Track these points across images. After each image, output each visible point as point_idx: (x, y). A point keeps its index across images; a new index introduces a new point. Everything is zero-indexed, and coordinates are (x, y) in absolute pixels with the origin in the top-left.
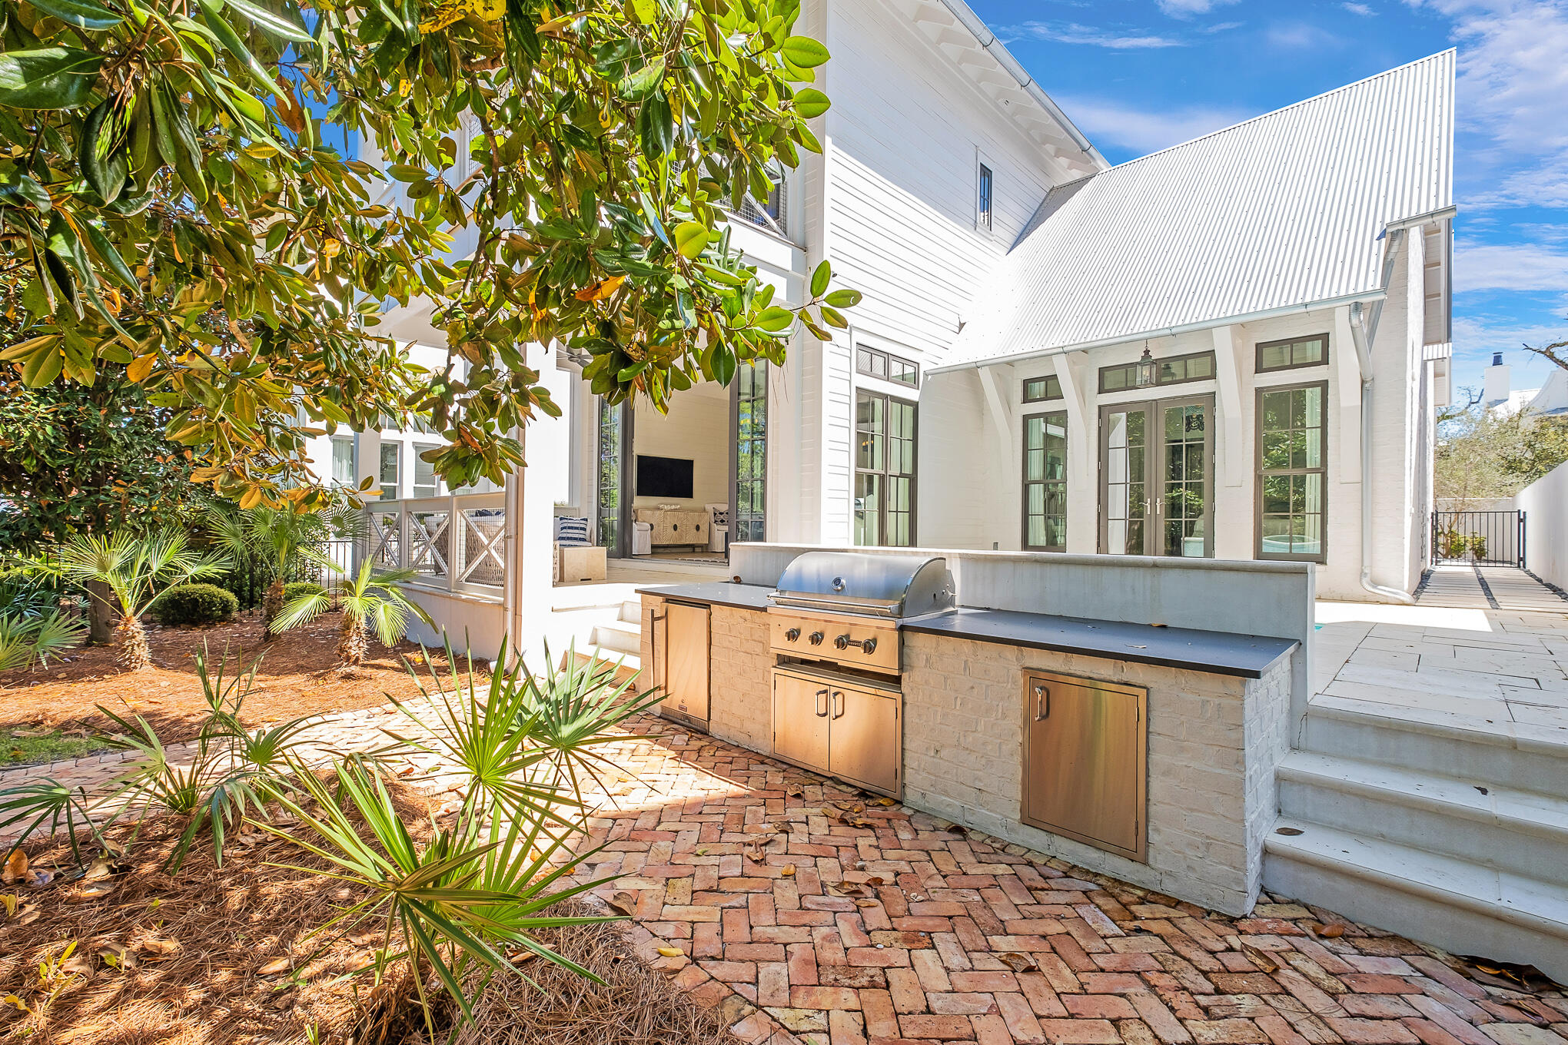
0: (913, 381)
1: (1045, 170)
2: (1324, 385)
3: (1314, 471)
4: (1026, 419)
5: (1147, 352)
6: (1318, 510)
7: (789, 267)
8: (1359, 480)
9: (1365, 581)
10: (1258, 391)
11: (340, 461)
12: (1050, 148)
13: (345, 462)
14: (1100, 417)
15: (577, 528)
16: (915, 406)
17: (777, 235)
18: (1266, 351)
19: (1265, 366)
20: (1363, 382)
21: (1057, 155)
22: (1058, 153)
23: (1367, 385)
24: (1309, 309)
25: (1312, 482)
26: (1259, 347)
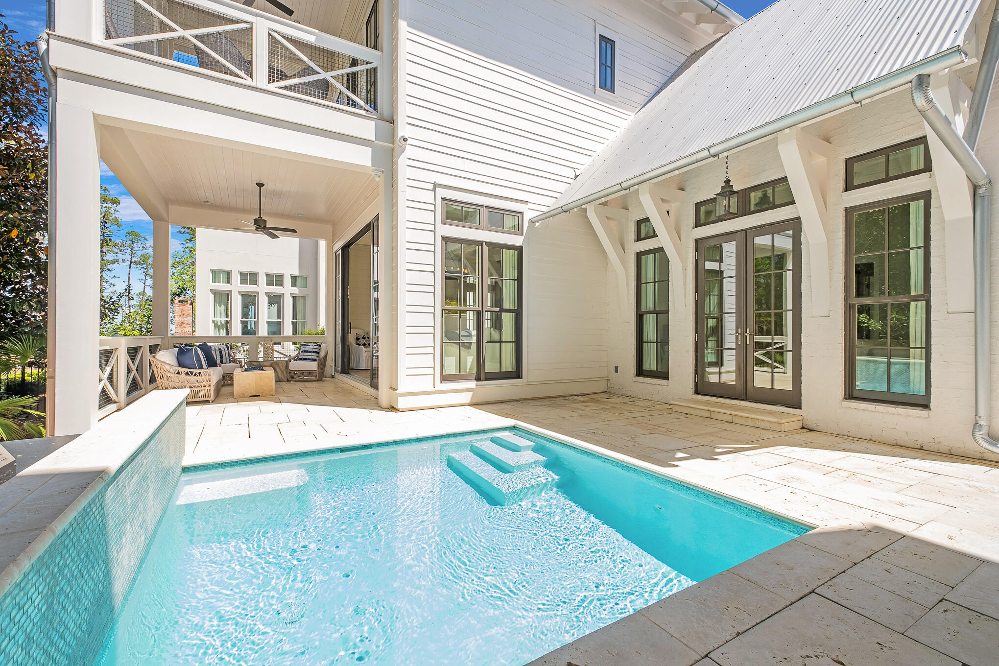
0: (518, 229)
1: (684, 36)
2: (926, 196)
3: (917, 298)
4: (639, 255)
5: (727, 182)
6: (924, 346)
7: (372, 137)
8: (973, 309)
9: (981, 434)
10: (848, 211)
11: (220, 306)
12: (689, 16)
13: (223, 306)
14: (696, 250)
15: (310, 352)
16: (520, 250)
17: (363, 112)
18: (857, 167)
19: (856, 182)
20: (975, 188)
21: (698, 23)
22: (700, 19)
23: (981, 191)
24: (858, 96)
25: (916, 310)
26: (849, 163)
